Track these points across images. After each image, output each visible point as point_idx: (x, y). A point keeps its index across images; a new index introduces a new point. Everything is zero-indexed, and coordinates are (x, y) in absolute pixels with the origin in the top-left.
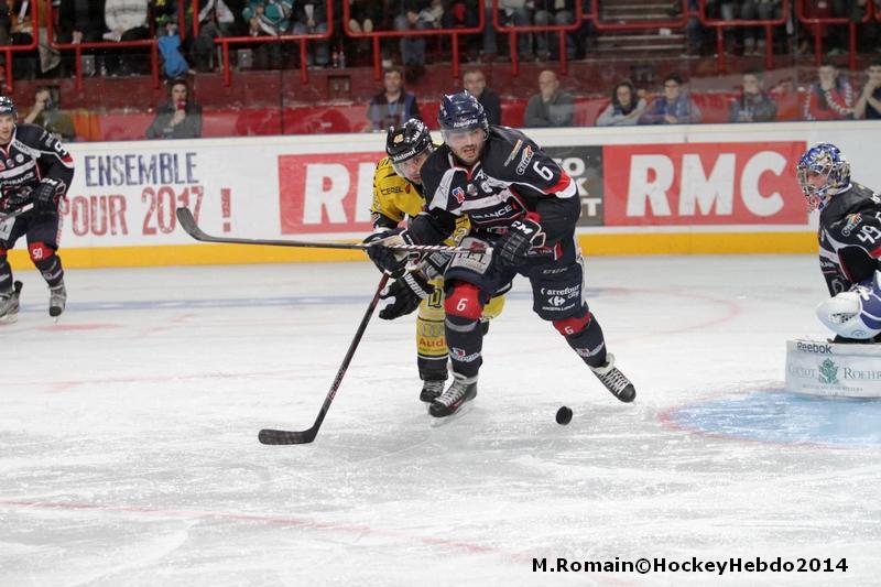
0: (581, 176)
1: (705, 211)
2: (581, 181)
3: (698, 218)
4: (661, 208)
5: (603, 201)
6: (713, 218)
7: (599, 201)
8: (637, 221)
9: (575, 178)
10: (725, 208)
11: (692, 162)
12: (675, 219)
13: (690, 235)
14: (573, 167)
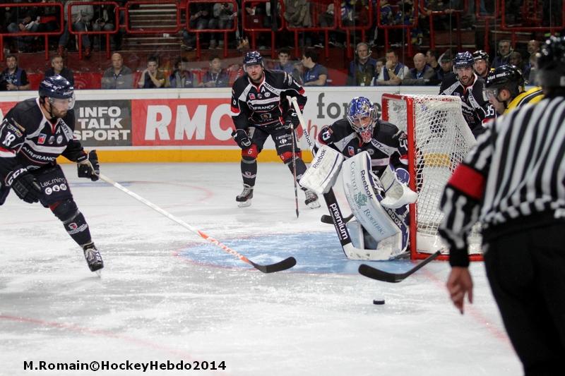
0: (119, 117)
1: (190, 137)
2: (119, 120)
3: (185, 142)
4: (165, 136)
5: (131, 131)
6: (194, 142)
7: (129, 131)
8: (150, 143)
9: (115, 118)
10: (201, 136)
11: (182, 110)
12: (172, 142)
13: (181, 151)
14: (114, 111)
